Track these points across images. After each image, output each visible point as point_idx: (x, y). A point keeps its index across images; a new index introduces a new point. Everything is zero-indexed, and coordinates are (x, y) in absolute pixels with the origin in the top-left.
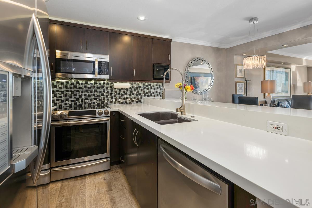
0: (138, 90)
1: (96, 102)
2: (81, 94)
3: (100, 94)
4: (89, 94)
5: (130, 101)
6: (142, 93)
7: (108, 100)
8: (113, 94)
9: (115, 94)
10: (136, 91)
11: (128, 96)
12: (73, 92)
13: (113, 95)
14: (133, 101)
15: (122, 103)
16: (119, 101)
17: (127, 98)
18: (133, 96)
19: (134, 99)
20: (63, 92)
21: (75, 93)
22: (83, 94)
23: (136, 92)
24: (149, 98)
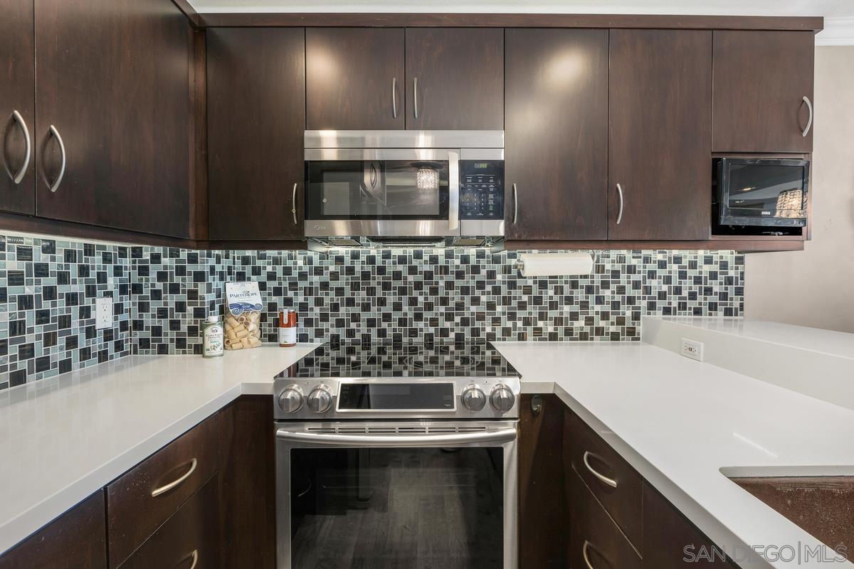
0: (619, 282)
1: (452, 330)
2: (400, 299)
3: (467, 299)
4: (426, 299)
5: (587, 329)
6: (639, 298)
7: (496, 321)
8: (515, 298)
9: (525, 298)
10: (613, 287)
11: (576, 308)
12: (371, 291)
13: (514, 303)
14: (600, 331)
15: (553, 337)
16: (541, 329)
17: (574, 316)
18: (598, 308)
19: (602, 324)
20: (340, 291)
21: (379, 293)
22: (405, 299)
23: (613, 292)
24: (670, 319)
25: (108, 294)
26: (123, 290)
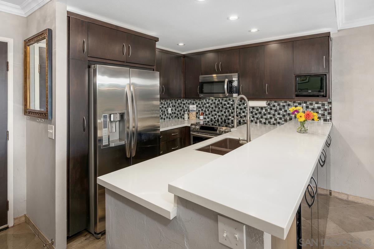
0: (285, 109)
2: (226, 110)
3: (242, 111)
4: (231, 111)
5: (275, 122)
9: (257, 112)
10: (283, 110)
11: (272, 116)
12: (219, 108)
13: (254, 113)
15: (265, 123)
17: (271, 118)
20: (212, 108)
21: (221, 109)
22: (227, 110)
25: (170, 107)
26: (173, 106)
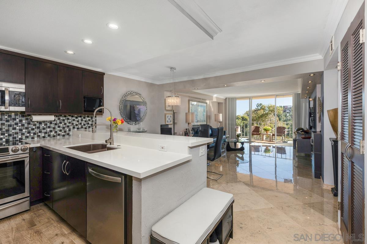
1: (4, 138)
3: (11, 128)
5: (55, 134)
6: (70, 126)
7: (23, 134)
8: (30, 127)
9: (34, 127)
10: (63, 123)
13: (30, 129)
14: (59, 135)
15: (44, 137)
16: (40, 135)
17: (51, 131)
18: (59, 129)
19: (60, 133)
23: (63, 125)
24: (79, 130)
